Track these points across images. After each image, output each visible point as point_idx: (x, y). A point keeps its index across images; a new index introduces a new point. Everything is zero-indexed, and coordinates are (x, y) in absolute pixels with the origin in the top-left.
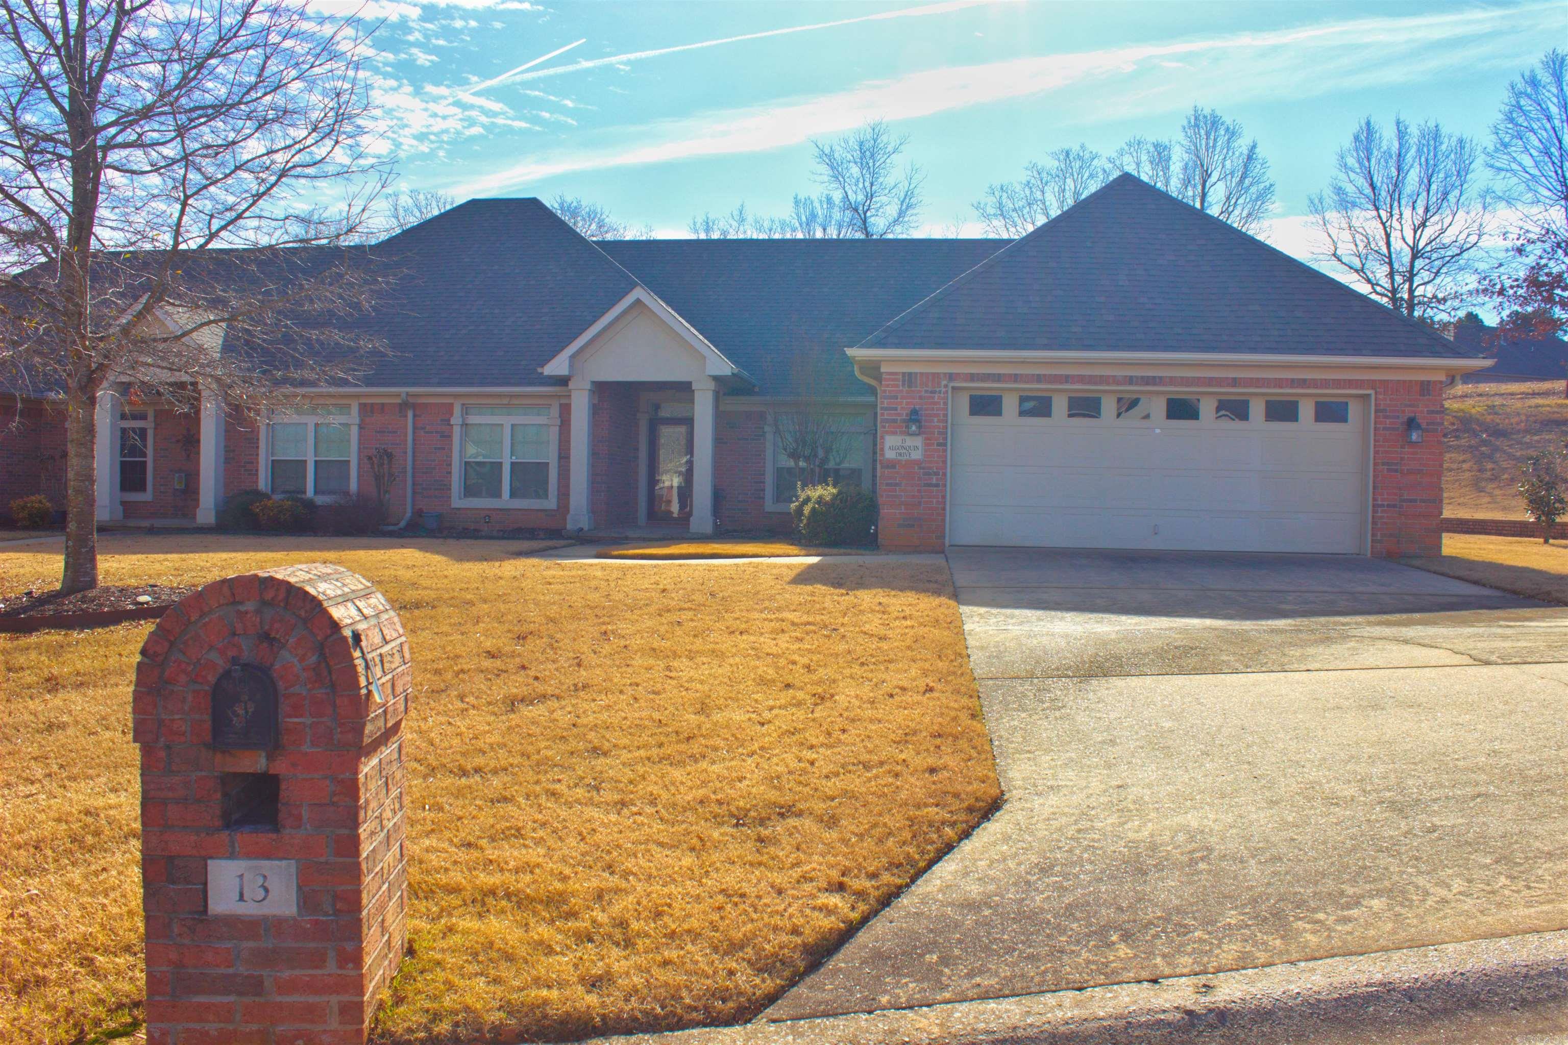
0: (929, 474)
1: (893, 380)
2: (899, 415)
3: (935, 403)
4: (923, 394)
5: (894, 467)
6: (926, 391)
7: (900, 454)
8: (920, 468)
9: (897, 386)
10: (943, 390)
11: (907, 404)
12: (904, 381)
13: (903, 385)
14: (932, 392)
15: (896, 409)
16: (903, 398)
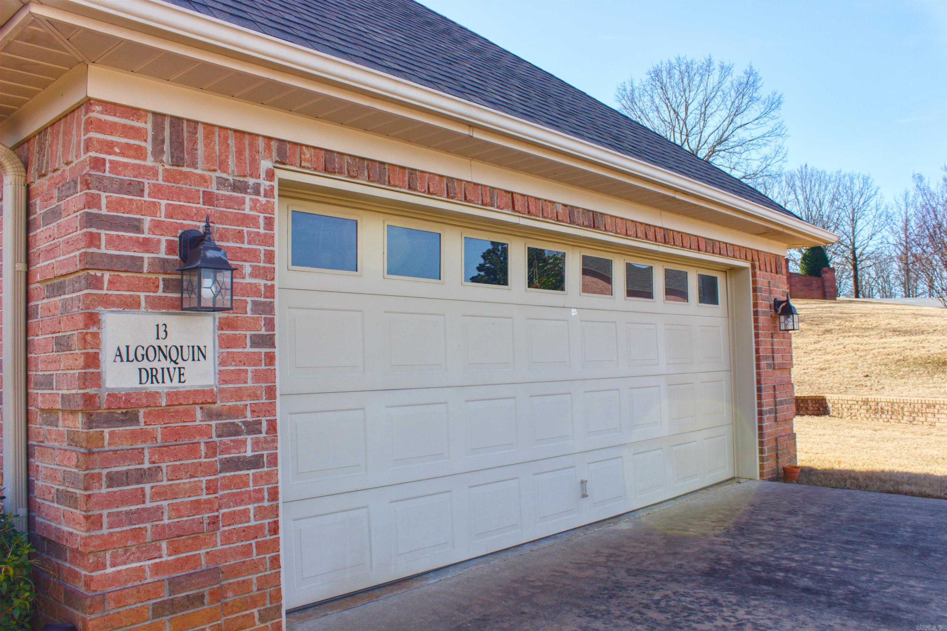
0: (235, 431)
1: (127, 131)
2: (146, 245)
3: (246, 220)
4: (213, 188)
5: (132, 418)
6: (222, 182)
7: (152, 375)
8: (210, 415)
9: (139, 152)
10: (265, 184)
11: (172, 212)
12: (158, 142)
13: (158, 153)
14: (236, 187)
15: (136, 227)
16: (157, 191)
